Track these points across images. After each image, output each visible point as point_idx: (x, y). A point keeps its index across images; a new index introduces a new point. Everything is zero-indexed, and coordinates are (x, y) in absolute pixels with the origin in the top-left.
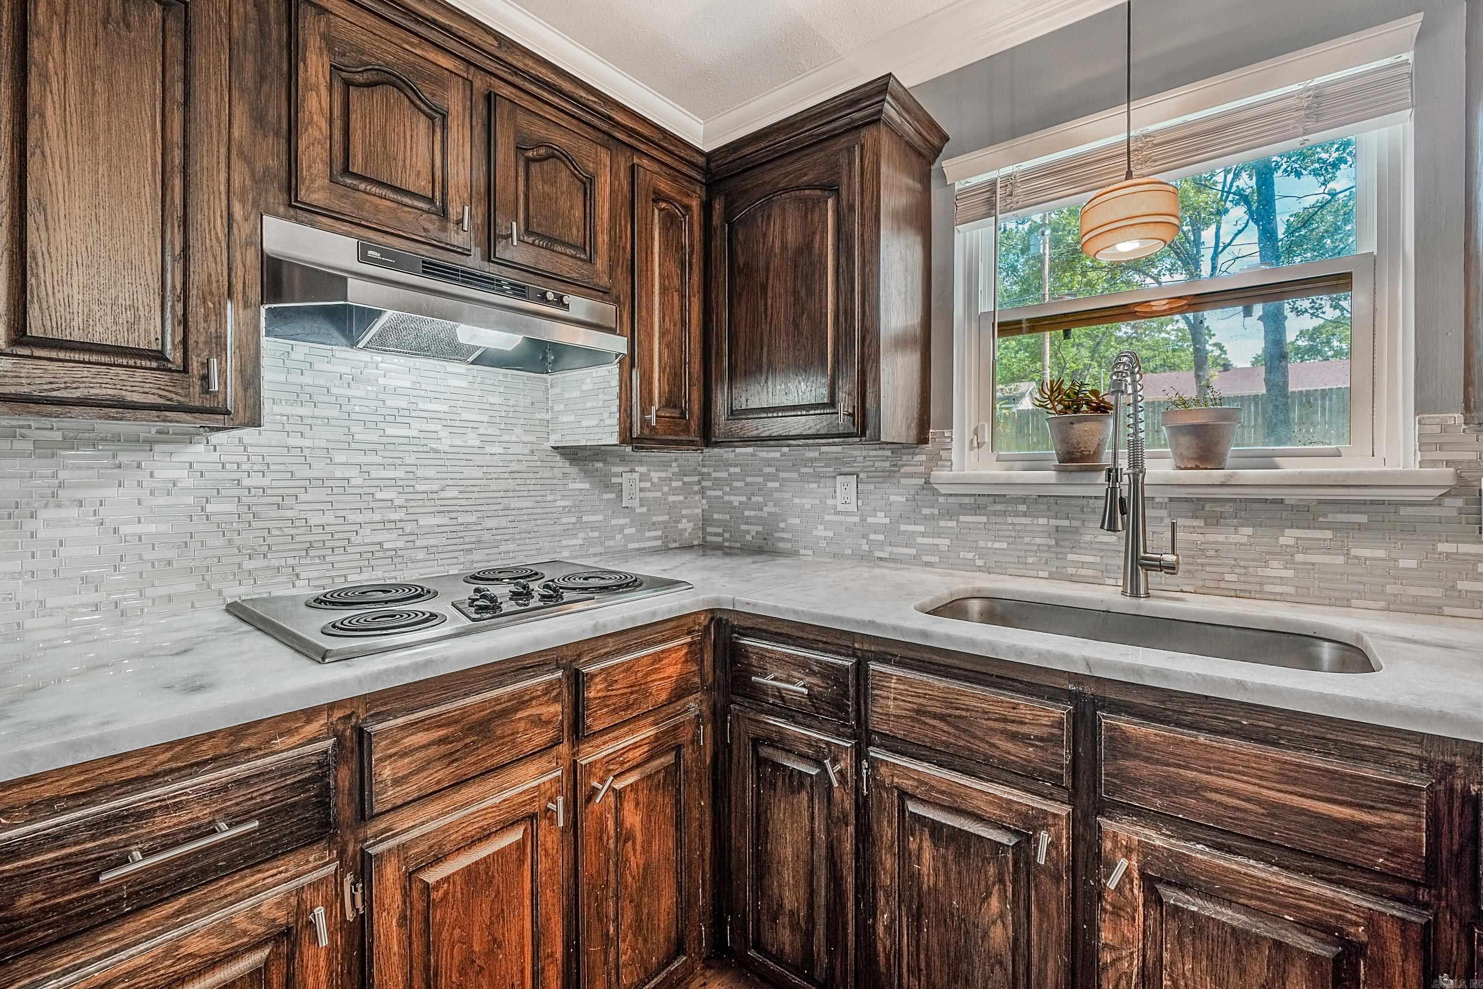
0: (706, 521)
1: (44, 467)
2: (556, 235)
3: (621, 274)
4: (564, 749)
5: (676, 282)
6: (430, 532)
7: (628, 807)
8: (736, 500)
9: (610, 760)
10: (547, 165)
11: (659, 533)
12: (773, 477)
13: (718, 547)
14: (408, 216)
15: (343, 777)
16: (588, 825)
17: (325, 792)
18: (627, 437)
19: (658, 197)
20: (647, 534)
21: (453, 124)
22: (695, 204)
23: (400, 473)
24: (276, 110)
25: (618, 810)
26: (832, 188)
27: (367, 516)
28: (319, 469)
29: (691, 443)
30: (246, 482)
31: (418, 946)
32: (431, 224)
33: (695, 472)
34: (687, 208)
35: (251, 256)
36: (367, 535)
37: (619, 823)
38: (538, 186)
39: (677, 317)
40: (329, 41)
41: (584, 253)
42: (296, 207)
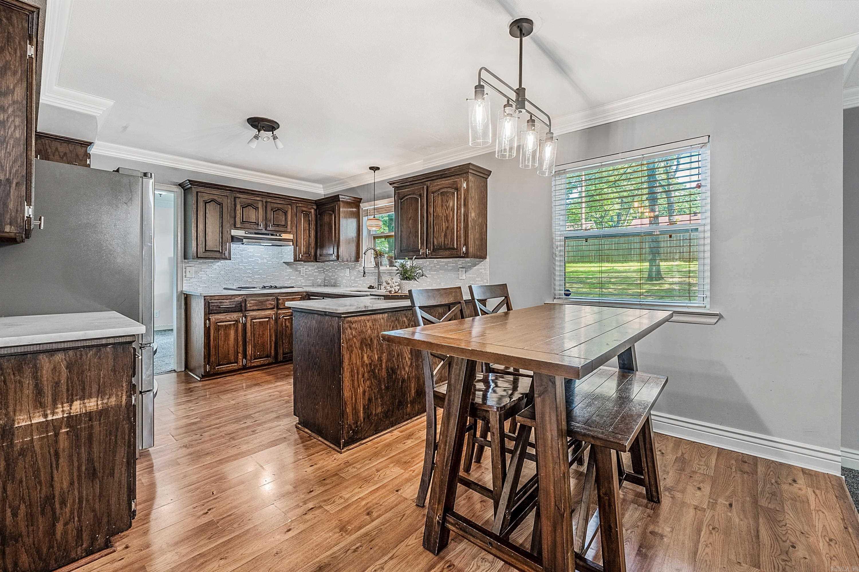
0: (325, 280)
1: (200, 266)
2: (279, 224)
3: (294, 228)
4: (275, 310)
5: (308, 228)
7: (287, 322)
8: (330, 274)
9: (283, 313)
10: (277, 212)
11: (311, 282)
12: (336, 269)
13: (327, 286)
14: (252, 226)
15: (243, 305)
16: (279, 322)
17: (241, 306)
18: (295, 260)
19: (303, 211)
20: (308, 282)
21: (259, 209)
22: (313, 211)
23: (251, 267)
24: (233, 215)
25: (285, 322)
26: (333, 212)
27: (246, 275)
28: (237, 266)
29: (312, 261)
30: (226, 268)
31: (252, 330)
32: (255, 226)
33: (322, 267)
34: (310, 212)
35: (230, 236)
36: (245, 279)
37: (285, 324)
38: (275, 216)
39: (308, 235)
40: (240, 202)
41: (285, 226)
42: (236, 228)
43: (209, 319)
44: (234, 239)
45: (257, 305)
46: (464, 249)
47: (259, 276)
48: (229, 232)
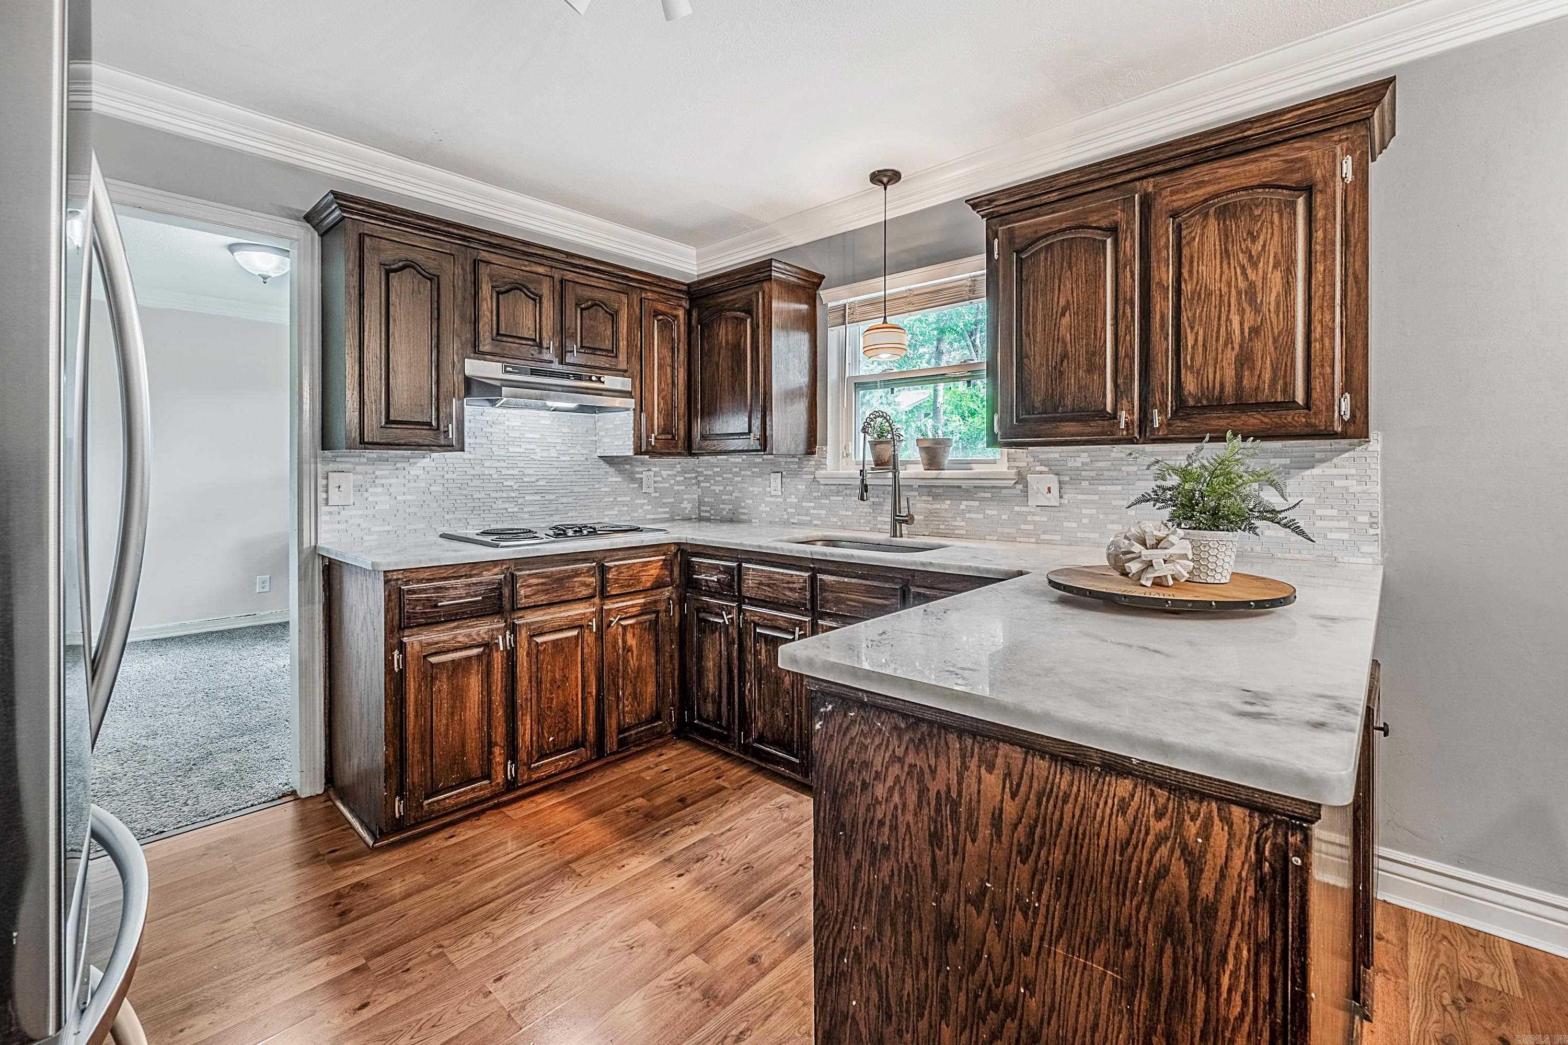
0: (701, 503)
2: (597, 346)
3: (635, 361)
4: (597, 600)
5: (669, 360)
6: (532, 504)
7: (629, 636)
8: (718, 489)
9: (619, 610)
10: (591, 311)
11: (668, 510)
12: (736, 474)
13: (708, 520)
14: (523, 349)
15: (506, 591)
16: (608, 638)
17: (501, 594)
18: (638, 451)
19: (657, 313)
20: (659, 510)
21: (545, 301)
22: (681, 313)
23: (515, 472)
24: (469, 311)
25: (624, 635)
26: (749, 312)
27: (499, 495)
28: (478, 470)
29: (680, 454)
30: (446, 476)
31: (534, 669)
32: (534, 351)
33: (693, 471)
34: (676, 317)
35: (461, 377)
36: (500, 504)
37: (624, 642)
38: (587, 322)
39: (670, 381)
40: (491, 277)
41: (613, 352)
42: (478, 353)
43: (402, 647)
44: (470, 386)
45: (546, 592)
46: (1345, 405)
47: (538, 497)
48: (458, 366)
